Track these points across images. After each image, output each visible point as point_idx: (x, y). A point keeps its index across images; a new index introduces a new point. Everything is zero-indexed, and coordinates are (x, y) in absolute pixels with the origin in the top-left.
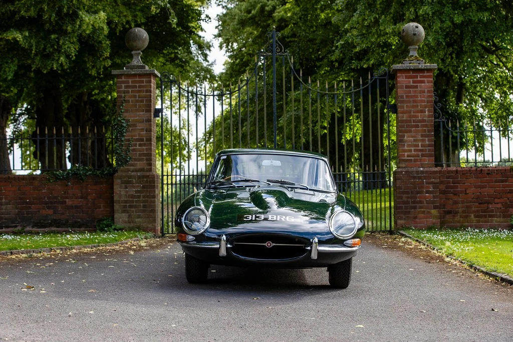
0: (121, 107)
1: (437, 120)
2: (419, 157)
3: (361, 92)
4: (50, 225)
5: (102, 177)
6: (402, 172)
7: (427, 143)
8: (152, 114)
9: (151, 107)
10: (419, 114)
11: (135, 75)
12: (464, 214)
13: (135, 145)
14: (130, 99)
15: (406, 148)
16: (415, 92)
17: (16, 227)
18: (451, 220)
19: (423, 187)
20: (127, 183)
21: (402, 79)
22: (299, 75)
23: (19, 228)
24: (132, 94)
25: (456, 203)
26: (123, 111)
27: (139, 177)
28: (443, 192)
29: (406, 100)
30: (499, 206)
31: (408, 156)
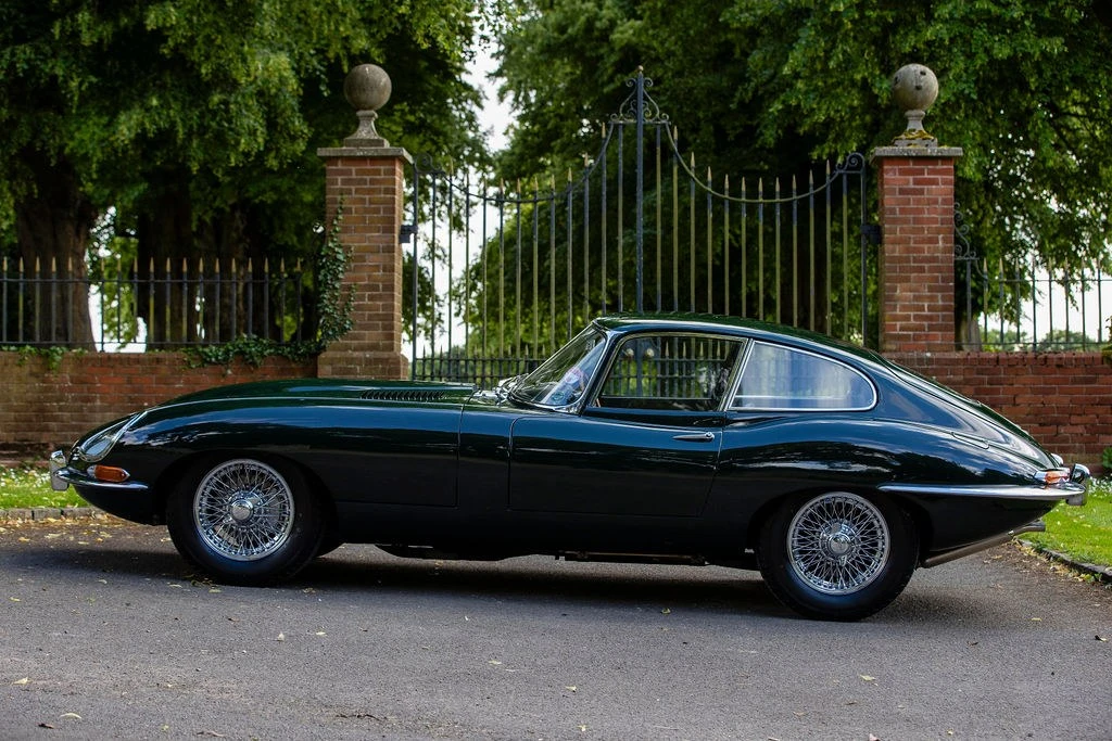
0: (336, 223)
1: (960, 258)
2: (924, 330)
3: (812, 199)
5: (294, 359)
7: (940, 303)
8: (396, 236)
9: (394, 223)
10: (926, 246)
11: (363, 159)
13: (362, 298)
14: (353, 207)
15: (898, 312)
16: (918, 202)
20: (344, 372)
21: (892, 176)
22: (689, 164)
24: (358, 196)
26: (337, 229)
27: (369, 362)
29: (900, 219)
30: (1080, 429)
31: (902, 329)
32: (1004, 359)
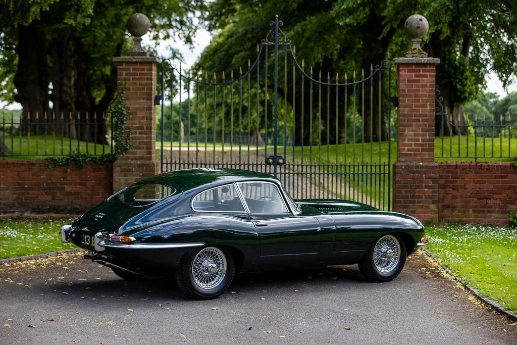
0: (122, 95)
1: (438, 114)
2: (419, 151)
3: (363, 84)
4: (49, 211)
6: (401, 166)
7: (428, 137)
8: (153, 101)
9: (151, 95)
10: (421, 109)
11: (136, 63)
12: (463, 209)
13: (136, 133)
14: (131, 87)
15: (406, 142)
16: (417, 86)
17: (14, 212)
18: (449, 215)
19: (422, 182)
20: (126, 171)
21: (404, 73)
22: (301, 65)
23: (17, 214)
24: (133, 82)
25: (454, 197)
26: (123, 98)
27: (139, 166)
28: (443, 187)
29: (407, 94)
30: (498, 202)
31: (408, 150)
32: (460, 166)
